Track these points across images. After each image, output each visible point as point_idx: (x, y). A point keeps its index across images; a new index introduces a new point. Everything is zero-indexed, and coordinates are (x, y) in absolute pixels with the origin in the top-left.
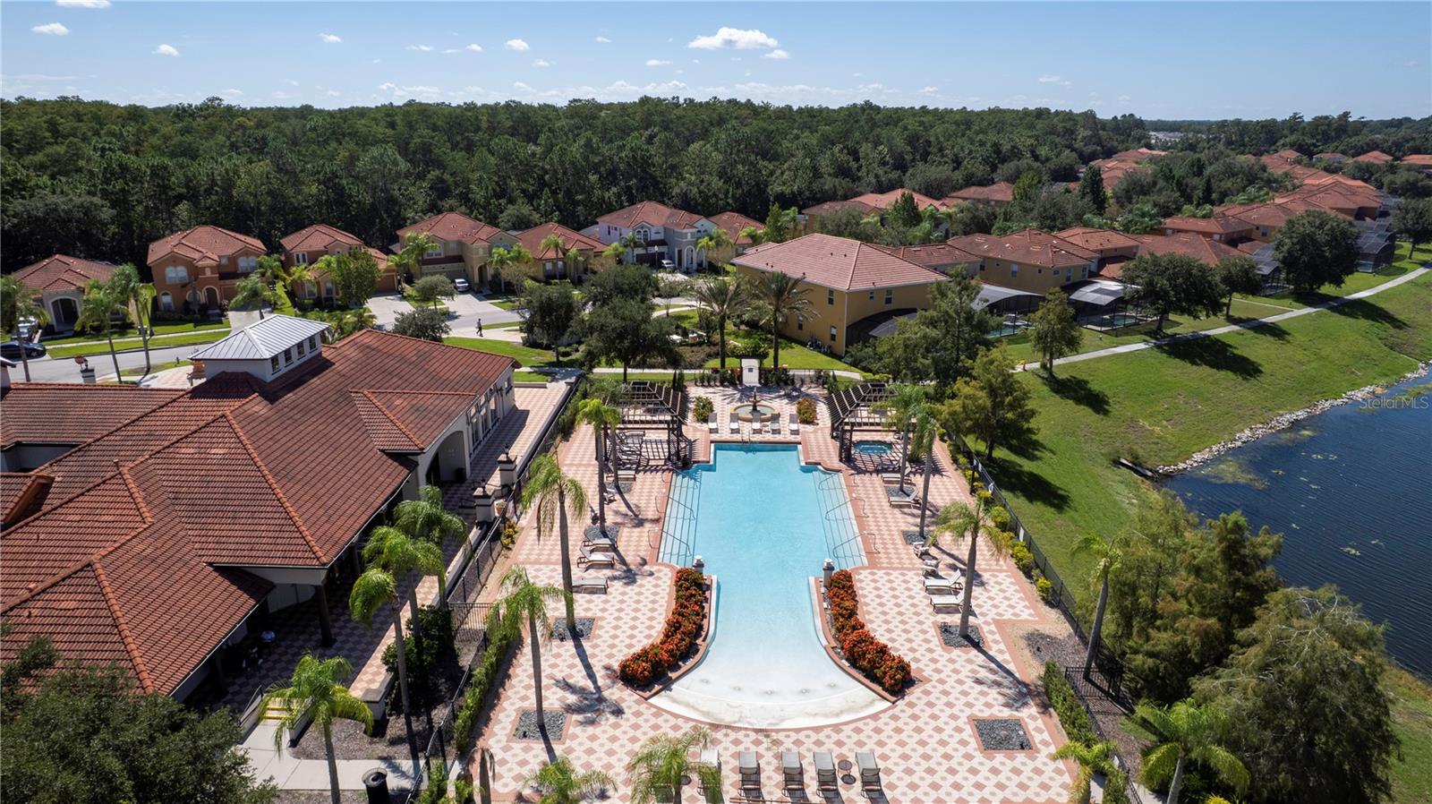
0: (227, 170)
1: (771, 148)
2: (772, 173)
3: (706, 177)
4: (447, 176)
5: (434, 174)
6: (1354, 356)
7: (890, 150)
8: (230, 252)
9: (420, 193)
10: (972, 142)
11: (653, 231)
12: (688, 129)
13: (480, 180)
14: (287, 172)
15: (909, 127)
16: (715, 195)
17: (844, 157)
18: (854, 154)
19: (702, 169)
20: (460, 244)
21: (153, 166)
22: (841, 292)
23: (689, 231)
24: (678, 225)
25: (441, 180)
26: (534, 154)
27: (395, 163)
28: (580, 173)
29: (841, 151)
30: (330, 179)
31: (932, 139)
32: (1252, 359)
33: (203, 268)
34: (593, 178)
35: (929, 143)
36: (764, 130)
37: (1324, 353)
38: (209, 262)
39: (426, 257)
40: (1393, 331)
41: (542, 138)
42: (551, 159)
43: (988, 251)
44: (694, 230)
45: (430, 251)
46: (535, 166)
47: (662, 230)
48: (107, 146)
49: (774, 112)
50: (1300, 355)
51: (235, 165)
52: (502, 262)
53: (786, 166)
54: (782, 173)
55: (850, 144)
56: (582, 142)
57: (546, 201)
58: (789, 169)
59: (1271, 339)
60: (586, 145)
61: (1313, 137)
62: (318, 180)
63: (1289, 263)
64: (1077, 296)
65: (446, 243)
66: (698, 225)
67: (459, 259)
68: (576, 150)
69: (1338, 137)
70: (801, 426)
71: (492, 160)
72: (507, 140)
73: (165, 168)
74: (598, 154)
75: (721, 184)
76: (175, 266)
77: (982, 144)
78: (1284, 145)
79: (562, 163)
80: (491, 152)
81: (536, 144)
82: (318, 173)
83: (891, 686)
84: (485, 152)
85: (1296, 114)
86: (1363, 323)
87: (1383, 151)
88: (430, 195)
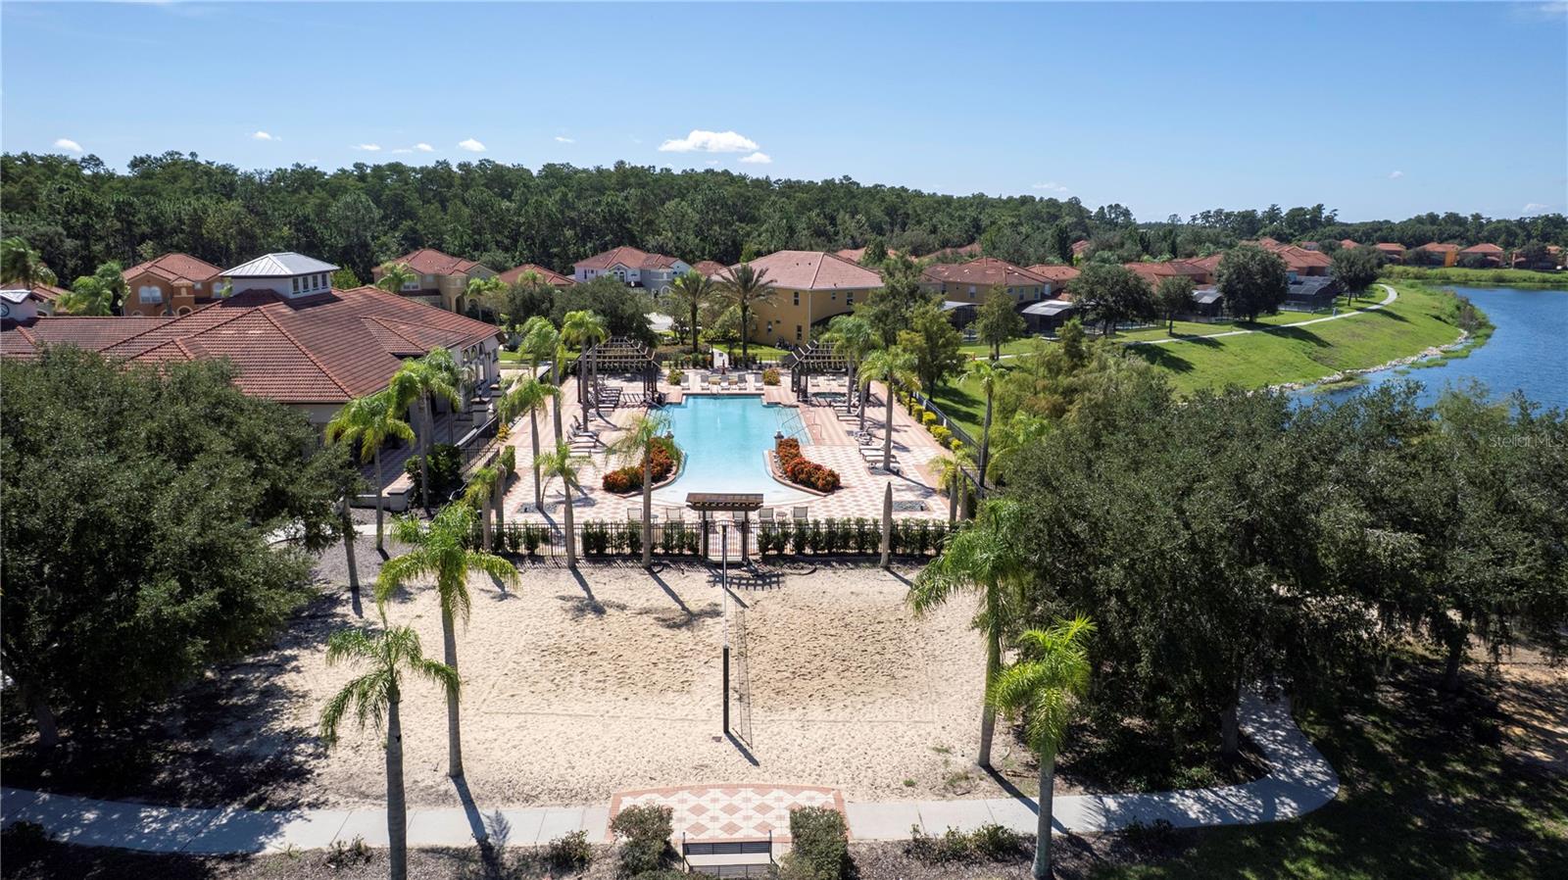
0: (195, 210)
1: (748, 213)
2: (748, 234)
3: (682, 235)
4: (419, 227)
5: (407, 223)
6: (1279, 363)
7: (868, 220)
8: (204, 277)
9: (392, 240)
10: (951, 216)
11: (630, 272)
12: (665, 191)
13: (454, 230)
14: (257, 214)
15: (887, 199)
16: (691, 251)
17: (820, 221)
18: (833, 220)
19: (678, 226)
20: (438, 277)
21: (118, 201)
22: (805, 291)
23: (665, 271)
24: (654, 266)
25: (414, 231)
26: (508, 210)
27: (368, 209)
28: (555, 226)
29: (818, 215)
30: (302, 223)
31: (910, 212)
32: (1187, 359)
33: (179, 288)
34: (569, 233)
35: (907, 215)
36: (742, 195)
37: (1252, 359)
38: (185, 282)
39: (402, 289)
40: (1317, 348)
41: (517, 195)
42: (527, 211)
43: (948, 277)
44: (670, 270)
45: (406, 284)
46: (510, 221)
47: (638, 273)
48: (65, 187)
49: (752, 181)
50: (1230, 359)
51: (204, 204)
52: (478, 291)
53: (764, 227)
54: (759, 235)
55: (827, 211)
56: (557, 197)
57: (521, 253)
58: (767, 231)
59: (1207, 348)
60: (561, 200)
61: (1290, 228)
62: (290, 223)
63: (1228, 291)
64: (1028, 310)
65: (423, 276)
66: (675, 265)
67: (436, 292)
68: (551, 203)
69: (1314, 228)
70: (766, 387)
71: (467, 211)
72: (482, 192)
73: (131, 205)
74: (574, 209)
75: (697, 241)
76: (150, 286)
77: (961, 219)
78: (1264, 234)
79: (538, 215)
80: (464, 202)
81: (511, 201)
82: (290, 215)
83: (824, 485)
84: (459, 203)
85: (1274, 206)
86: (1292, 341)
87: (1355, 241)
88: (402, 245)
